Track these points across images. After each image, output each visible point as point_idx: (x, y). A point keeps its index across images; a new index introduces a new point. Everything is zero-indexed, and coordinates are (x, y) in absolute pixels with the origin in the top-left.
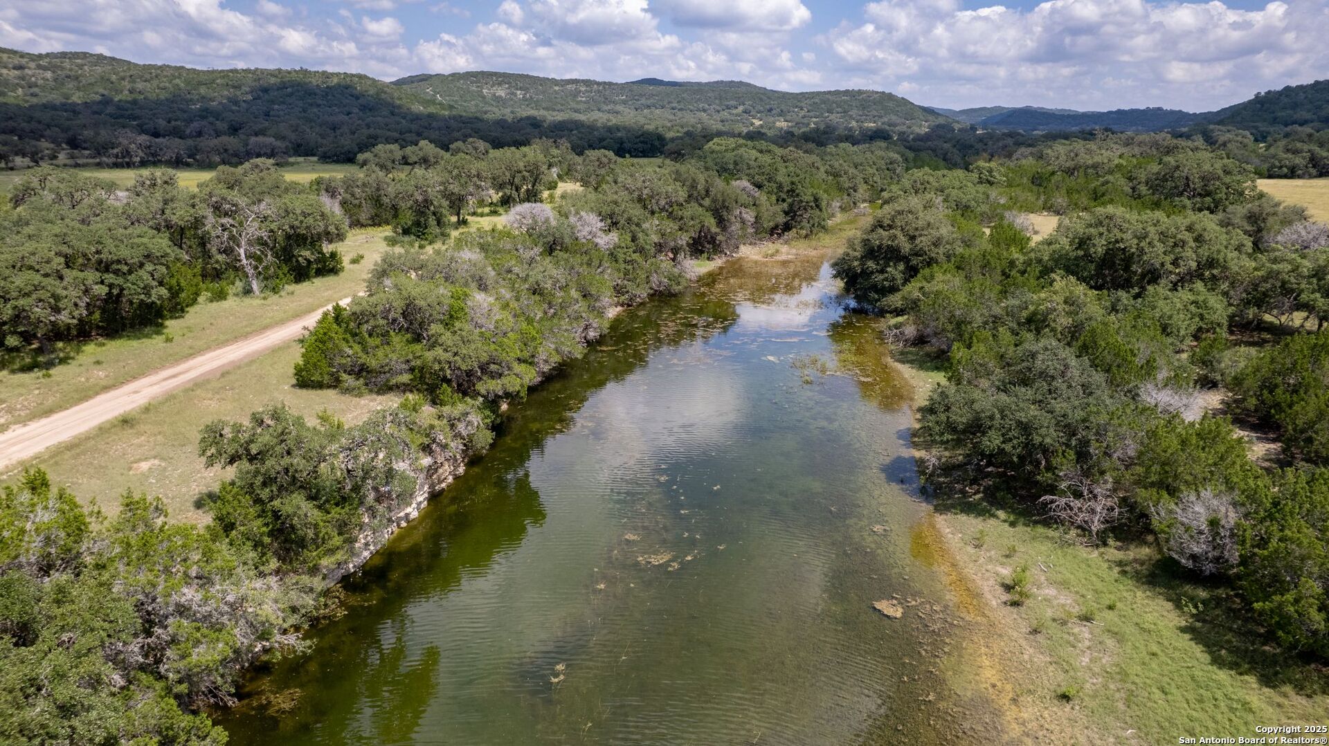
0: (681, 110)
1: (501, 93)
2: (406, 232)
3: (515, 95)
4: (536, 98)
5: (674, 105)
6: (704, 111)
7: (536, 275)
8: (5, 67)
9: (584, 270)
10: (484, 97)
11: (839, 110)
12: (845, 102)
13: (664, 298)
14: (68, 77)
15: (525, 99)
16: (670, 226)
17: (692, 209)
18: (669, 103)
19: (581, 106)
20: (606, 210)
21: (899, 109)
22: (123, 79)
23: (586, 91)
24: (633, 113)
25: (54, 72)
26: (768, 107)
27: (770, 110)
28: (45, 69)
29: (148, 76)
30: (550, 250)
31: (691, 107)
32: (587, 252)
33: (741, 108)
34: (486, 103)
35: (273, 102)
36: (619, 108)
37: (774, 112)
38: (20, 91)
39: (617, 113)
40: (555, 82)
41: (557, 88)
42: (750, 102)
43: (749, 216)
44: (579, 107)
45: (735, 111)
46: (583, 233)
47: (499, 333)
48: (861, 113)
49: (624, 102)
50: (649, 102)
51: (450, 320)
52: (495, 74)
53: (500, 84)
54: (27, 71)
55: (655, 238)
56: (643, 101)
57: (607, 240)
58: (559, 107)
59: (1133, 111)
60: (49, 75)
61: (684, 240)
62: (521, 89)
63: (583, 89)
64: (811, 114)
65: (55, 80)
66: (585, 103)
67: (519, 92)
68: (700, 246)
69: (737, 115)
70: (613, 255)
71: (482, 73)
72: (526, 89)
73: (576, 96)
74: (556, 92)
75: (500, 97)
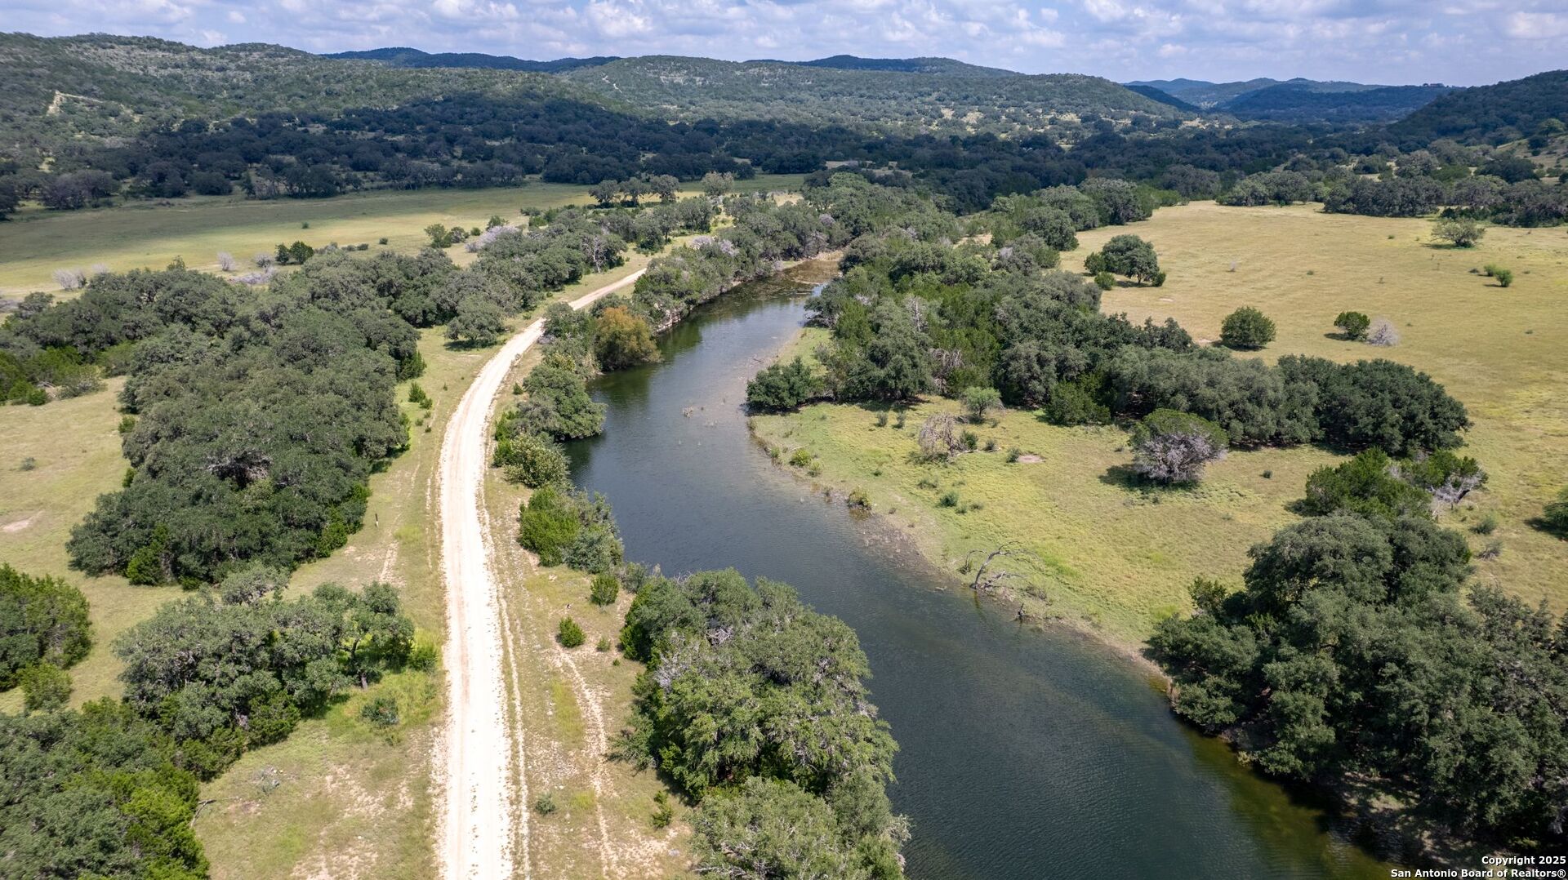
0: (870, 97)
1: (679, 79)
2: (643, 246)
3: (694, 81)
4: (716, 84)
5: (862, 92)
6: (895, 98)
7: (703, 266)
8: (210, 69)
9: (723, 265)
10: (661, 85)
11: (1041, 97)
12: (1049, 88)
13: (761, 279)
14: (266, 77)
15: (704, 87)
16: (771, 244)
17: (788, 234)
18: (858, 89)
19: (763, 95)
20: (736, 238)
21: (1107, 96)
22: (317, 78)
23: (770, 76)
24: (818, 101)
25: (252, 73)
26: (964, 94)
27: (966, 98)
29: (341, 77)
30: (710, 256)
31: (881, 95)
32: (726, 258)
33: (935, 95)
34: (664, 92)
36: (804, 95)
37: (970, 100)
38: (225, 93)
39: (801, 102)
40: (736, 66)
41: (738, 73)
42: (946, 89)
43: (823, 237)
44: (760, 95)
45: (927, 99)
46: (724, 250)
47: (690, 283)
48: (1063, 101)
49: (810, 88)
50: (836, 89)
51: (677, 278)
52: (673, 58)
53: (678, 70)
54: (229, 73)
55: (761, 251)
56: (830, 87)
57: (734, 252)
58: (740, 95)
59: (1407, 88)
60: (248, 75)
61: (778, 251)
62: (700, 75)
63: (766, 74)
64: (1010, 103)
65: (255, 81)
66: (768, 89)
67: (698, 79)
68: (788, 254)
69: (930, 103)
70: (736, 259)
71: (660, 57)
72: (705, 75)
73: (758, 82)
74: (738, 78)
75: (679, 84)
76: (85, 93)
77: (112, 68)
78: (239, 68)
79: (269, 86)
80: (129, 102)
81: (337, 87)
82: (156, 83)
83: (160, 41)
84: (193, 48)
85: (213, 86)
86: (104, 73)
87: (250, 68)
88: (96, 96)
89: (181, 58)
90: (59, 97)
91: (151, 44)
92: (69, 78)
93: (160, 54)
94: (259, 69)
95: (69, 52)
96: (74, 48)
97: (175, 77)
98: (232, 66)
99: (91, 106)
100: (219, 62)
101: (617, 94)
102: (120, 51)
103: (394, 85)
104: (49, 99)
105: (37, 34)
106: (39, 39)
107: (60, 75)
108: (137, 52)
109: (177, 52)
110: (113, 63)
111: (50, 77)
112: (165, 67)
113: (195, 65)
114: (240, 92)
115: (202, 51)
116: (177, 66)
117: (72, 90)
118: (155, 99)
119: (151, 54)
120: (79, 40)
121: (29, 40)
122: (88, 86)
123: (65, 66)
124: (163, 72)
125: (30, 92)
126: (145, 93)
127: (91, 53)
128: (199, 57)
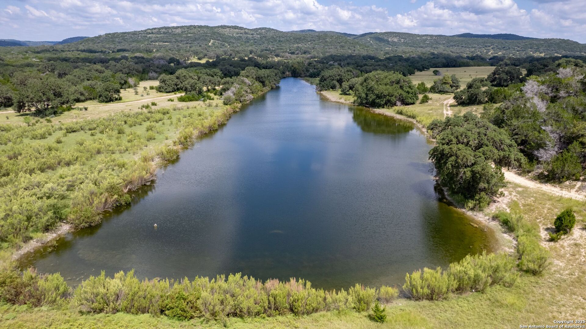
1: (396, 40)
3: (400, 41)
4: (408, 42)
8: (249, 34)
10: (388, 42)
15: (404, 42)
22: (277, 37)
28: (258, 34)
29: (283, 36)
34: (388, 44)
35: (316, 44)
38: (252, 41)
41: (418, 38)
52: (395, 33)
53: (396, 37)
54: (254, 35)
58: (416, 46)
60: (259, 36)
62: (403, 39)
63: (429, 38)
65: (260, 38)
66: (427, 44)
72: (405, 39)
73: (425, 41)
74: (417, 40)
75: (395, 41)
76: (218, 40)
77: (225, 34)
78: (257, 34)
79: (264, 39)
80: (227, 42)
81: (281, 39)
82: (235, 38)
83: (238, 27)
84: (246, 29)
85: (249, 39)
86: (223, 35)
87: (260, 34)
88: (220, 41)
89: (243, 31)
90: (212, 41)
91: (235, 27)
92: (215, 36)
93: (237, 30)
94: (262, 34)
95: (216, 30)
96: (217, 29)
97: (240, 37)
98: (255, 33)
99: (219, 43)
100: (252, 32)
101: (371, 44)
102: (228, 29)
103: (297, 39)
104: (210, 41)
105: (209, 25)
106: (210, 27)
107: (213, 35)
108: (232, 30)
109: (242, 30)
110: (226, 33)
111: (211, 36)
112: (238, 34)
113: (246, 33)
114: (256, 41)
115: (248, 29)
116: (241, 34)
117: (215, 39)
118: (234, 42)
119: (235, 30)
120: (218, 27)
121: (207, 27)
122: (218, 38)
123: (214, 33)
124: (237, 35)
125: (206, 40)
126: (232, 40)
127: (221, 31)
128: (247, 31)
